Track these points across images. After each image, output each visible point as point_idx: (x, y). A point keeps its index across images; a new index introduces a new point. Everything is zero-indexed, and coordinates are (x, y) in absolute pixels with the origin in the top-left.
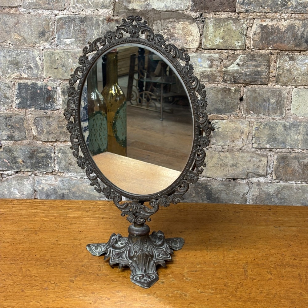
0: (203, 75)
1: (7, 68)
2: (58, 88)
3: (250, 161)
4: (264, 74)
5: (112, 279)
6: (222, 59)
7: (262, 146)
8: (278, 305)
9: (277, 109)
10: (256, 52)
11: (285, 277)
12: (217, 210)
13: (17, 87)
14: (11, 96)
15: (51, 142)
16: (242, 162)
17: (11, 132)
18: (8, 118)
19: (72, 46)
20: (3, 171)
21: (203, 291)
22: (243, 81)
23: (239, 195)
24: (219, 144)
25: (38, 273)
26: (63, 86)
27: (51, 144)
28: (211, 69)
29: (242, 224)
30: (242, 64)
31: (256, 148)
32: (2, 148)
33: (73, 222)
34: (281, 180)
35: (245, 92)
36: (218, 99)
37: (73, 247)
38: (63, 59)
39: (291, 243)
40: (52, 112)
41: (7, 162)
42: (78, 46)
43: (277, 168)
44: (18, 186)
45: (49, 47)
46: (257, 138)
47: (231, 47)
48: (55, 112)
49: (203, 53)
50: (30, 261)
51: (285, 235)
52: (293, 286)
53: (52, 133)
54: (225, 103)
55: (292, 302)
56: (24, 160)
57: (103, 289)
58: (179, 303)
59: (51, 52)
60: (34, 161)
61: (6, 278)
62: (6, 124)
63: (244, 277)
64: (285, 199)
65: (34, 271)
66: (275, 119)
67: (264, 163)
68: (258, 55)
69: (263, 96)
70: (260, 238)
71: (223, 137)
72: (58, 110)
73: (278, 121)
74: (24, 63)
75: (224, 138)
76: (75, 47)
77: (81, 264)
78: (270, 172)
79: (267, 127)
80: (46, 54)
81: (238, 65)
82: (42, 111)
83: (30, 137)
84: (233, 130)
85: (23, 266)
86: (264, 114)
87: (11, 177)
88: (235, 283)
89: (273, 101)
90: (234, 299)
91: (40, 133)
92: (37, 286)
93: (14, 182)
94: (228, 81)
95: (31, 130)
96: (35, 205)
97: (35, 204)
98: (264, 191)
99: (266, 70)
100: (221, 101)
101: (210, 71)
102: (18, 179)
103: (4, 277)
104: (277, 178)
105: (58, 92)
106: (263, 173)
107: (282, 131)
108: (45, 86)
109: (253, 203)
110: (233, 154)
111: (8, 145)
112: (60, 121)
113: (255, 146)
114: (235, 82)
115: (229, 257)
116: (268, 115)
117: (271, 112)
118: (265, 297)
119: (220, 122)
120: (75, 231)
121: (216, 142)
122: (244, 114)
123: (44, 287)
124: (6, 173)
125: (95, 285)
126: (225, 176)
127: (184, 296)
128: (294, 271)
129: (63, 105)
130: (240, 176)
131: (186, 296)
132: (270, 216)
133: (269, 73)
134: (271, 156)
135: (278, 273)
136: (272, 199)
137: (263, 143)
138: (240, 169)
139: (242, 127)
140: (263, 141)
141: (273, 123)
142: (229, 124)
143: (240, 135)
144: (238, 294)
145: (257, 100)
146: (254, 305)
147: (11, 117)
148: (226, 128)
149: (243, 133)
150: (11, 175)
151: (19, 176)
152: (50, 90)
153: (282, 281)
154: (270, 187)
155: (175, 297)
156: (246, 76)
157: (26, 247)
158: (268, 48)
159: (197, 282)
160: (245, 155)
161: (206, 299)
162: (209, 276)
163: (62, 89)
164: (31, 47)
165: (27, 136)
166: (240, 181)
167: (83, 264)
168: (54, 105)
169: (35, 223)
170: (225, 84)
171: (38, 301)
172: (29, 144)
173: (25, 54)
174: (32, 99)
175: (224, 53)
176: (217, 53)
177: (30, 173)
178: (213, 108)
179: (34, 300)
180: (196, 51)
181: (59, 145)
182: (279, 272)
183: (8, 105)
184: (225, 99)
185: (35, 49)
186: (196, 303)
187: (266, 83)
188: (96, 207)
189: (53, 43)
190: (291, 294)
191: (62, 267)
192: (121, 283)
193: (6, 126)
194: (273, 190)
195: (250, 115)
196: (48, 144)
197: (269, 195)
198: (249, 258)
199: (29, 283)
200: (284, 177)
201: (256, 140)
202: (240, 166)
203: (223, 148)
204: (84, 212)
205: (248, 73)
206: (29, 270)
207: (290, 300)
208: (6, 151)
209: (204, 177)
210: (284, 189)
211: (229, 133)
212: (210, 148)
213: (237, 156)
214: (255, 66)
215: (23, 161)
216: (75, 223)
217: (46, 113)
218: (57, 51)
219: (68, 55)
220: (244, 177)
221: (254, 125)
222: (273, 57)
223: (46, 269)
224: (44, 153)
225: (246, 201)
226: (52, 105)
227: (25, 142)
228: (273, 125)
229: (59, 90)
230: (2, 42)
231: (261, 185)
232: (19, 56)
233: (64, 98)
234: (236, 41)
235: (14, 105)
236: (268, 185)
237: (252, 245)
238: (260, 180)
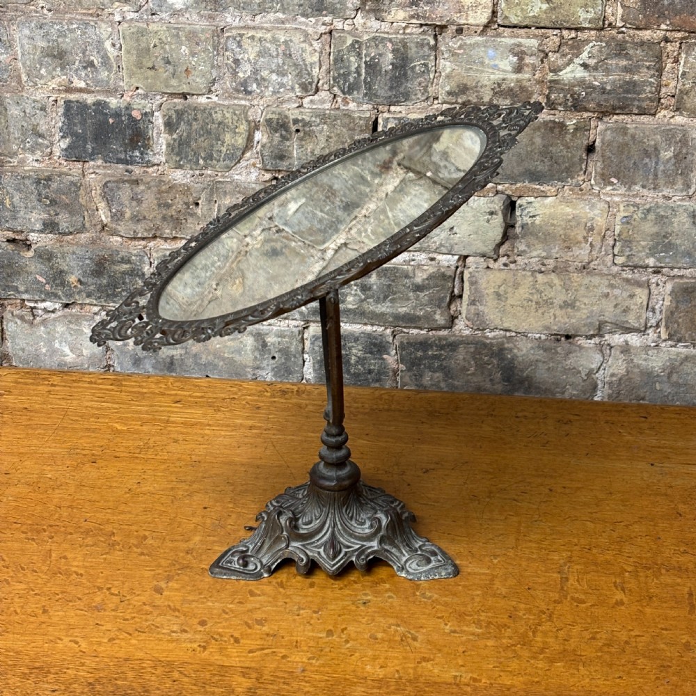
0: (498, 89)
1: (38, 66)
2: (156, 114)
3: (607, 295)
4: (648, 89)
5: (250, 588)
6: (547, 51)
7: (636, 260)
8: (629, 673)
9: (677, 174)
10: (630, 37)
11: (654, 599)
12: (519, 414)
13: (61, 111)
14: (47, 130)
15: (143, 239)
16: (587, 297)
17: (50, 215)
18: (42, 182)
19: (187, 15)
20: (36, 302)
21: (457, 629)
22: (594, 106)
23: (580, 372)
24: (534, 253)
25: (86, 567)
26: (168, 109)
27: (143, 243)
28: (520, 76)
29: (574, 454)
30: (593, 64)
31: (623, 266)
32: (32, 250)
33: (180, 437)
34: (679, 341)
35: (600, 131)
36: (533, 147)
37: (172, 502)
38: (167, 47)
39: (681, 507)
40: (142, 170)
41: (44, 281)
42: (202, 16)
43: (672, 313)
44: (68, 336)
45: (134, 15)
46: (626, 241)
47: (568, 22)
48: (150, 170)
49: (499, 35)
50: (71, 534)
51: (671, 487)
52: (671, 622)
53: (145, 218)
54: (552, 158)
55: (664, 667)
56: (82, 279)
57: (227, 613)
58: (396, 658)
59: (139, 27)
60: (105, 281)
61: (12, 577)
62: (40, 195)
63: (557, 595)
64: (688, 386)
65: (77, 561)
66: (670, 198)
67: (640, 301)
68: (633, 43)
69: (644, 143)
70: (611, 493)
71: (543, 237)
72: (158, 165)
73: (679, 203)
74: (77, 54)
75: (545, 239)
76: (195, 17)
77: (184, 546)
78: (653, 322)
79: (651, 216)
80: (127, 33)
81: (585, 66)
82: (121, 166)
83: (95, 225)
84: (570, 221)
85: (53, 548)
86: (644, 187)
87: (53, 315)
88: (535, 611)
89: (667, 154)
90: (525, 653)
91: (118, 217)
92: (80, 599)
93: (60, 328)
94: (560, 104)
95: (97, 210)
96: (101, 389)
97: (101, 386)
98: (638, 366)
99: (652, 80)
100: (540, 153)
101: (517, 79)
102: (70, 322)
103: (8, 573)
104: (671, 337)
105: (156, 123)
106: (637, 325)
107: (687, 226)
108: (127, 108)
109: (610, 391)
110: (567, 277)
111: (44, 244)
112: (163, 192)
113: (619, 260)
114: (577, 106)
115: (530, 541)
116: (654, 189)
117: (661, 182)
118: (600, 650)
119: (537, 203)
120: (184, 460)
121: (526, 249)
122: (596, 184)
123: (94, 604)
124: (41, 305)
125: (210, 604)
126: (547, 328)
127: (410, 641)
128: (678, 585)
129: (168, 155)
130: (583, 329)
131: (415, 639)
132: (641, 433)
133: (660, 86)
134: (658, 285)
135: (641, 589)
136: (657, 385)
137: (641, 254)
138: (583, 313)
139: (591, 215)
140: (641, 249)
141: (666, 207)
142: (560, 207)
143: (585, 235)
144: (538, 639)
145: (629, 153)
146: (572, 671)
147: (50, 180)
148: (551, 216)
149: (592, 229)
150: (53, 312)
151: (71, 315)
152: (139, 118)
153: (648, 610)
154: (654, 358)
155: (390, 641)
156: (603, 93)
157: (66, 497)
158: (659, 26)
159: (446, 604)
160: (596, 280)
161: (461, 649)
162: (476, 589)
163: (164, 116)
164: (91, 15)
165: (87, 225)
166: (582, 341)
167: (191, 546)
168: (147, 154)
169: (95, 437)
170: (552, 112)
171: (78, 639)
172: (93, 242)
173: (79, 33)
174: (96, 138)
175: (552, 37)
176: (535, 36)
177: (96, 309)
178: (521, 169)
179: (67, 636)
180: (482, 31)
181: (161, 247)
182: (643, 585)
183: (42, 152)
184: (551, 149)
185: (102, 20)
186: (437, 660)
187: (653, 112)
188: (238, 399)
189: (145, 8)
190: (662, 646)
191: (142, 554)
192: (270, 599)
193: (39, 200)
194: (660, 364)
195: (609, 188)
196: (137, 243)
197: (648, 375)
198: (576, 545)
199: (62, 592)
200: (687, 335)
201: (622, 247)
202: (583, 306)
203: (543, 264)
204: (210, 411)
205: (608, 88)
206: (65, 557)
207: (658, 662)
208: (40, 256)
209: (496, 329)
210: (686, 363)
211: (559, 229)
212: (511, 262)
213: (576, 284)
214: (626, 69)
215: (79, 281)
216: (184, 440)
217: (130, 172)
218: (153, 27)
219: (177, 35)
220: (592, 333)
221: (619, 211)
222: (669, 47)
223: (104, 556)
224: (126, 264)
225: (595, 387)
226: (142, 153)
227: (84, 237)
228: (665, 211)
229: (158, 119)
230: (25, 4)
231: (632, 351)
232: (65, 36)
233: (170, 138)
234: (582, 7)
235: (57, 152)
236: (650, 352)
237: (590, 511)
238: (629, 339)
